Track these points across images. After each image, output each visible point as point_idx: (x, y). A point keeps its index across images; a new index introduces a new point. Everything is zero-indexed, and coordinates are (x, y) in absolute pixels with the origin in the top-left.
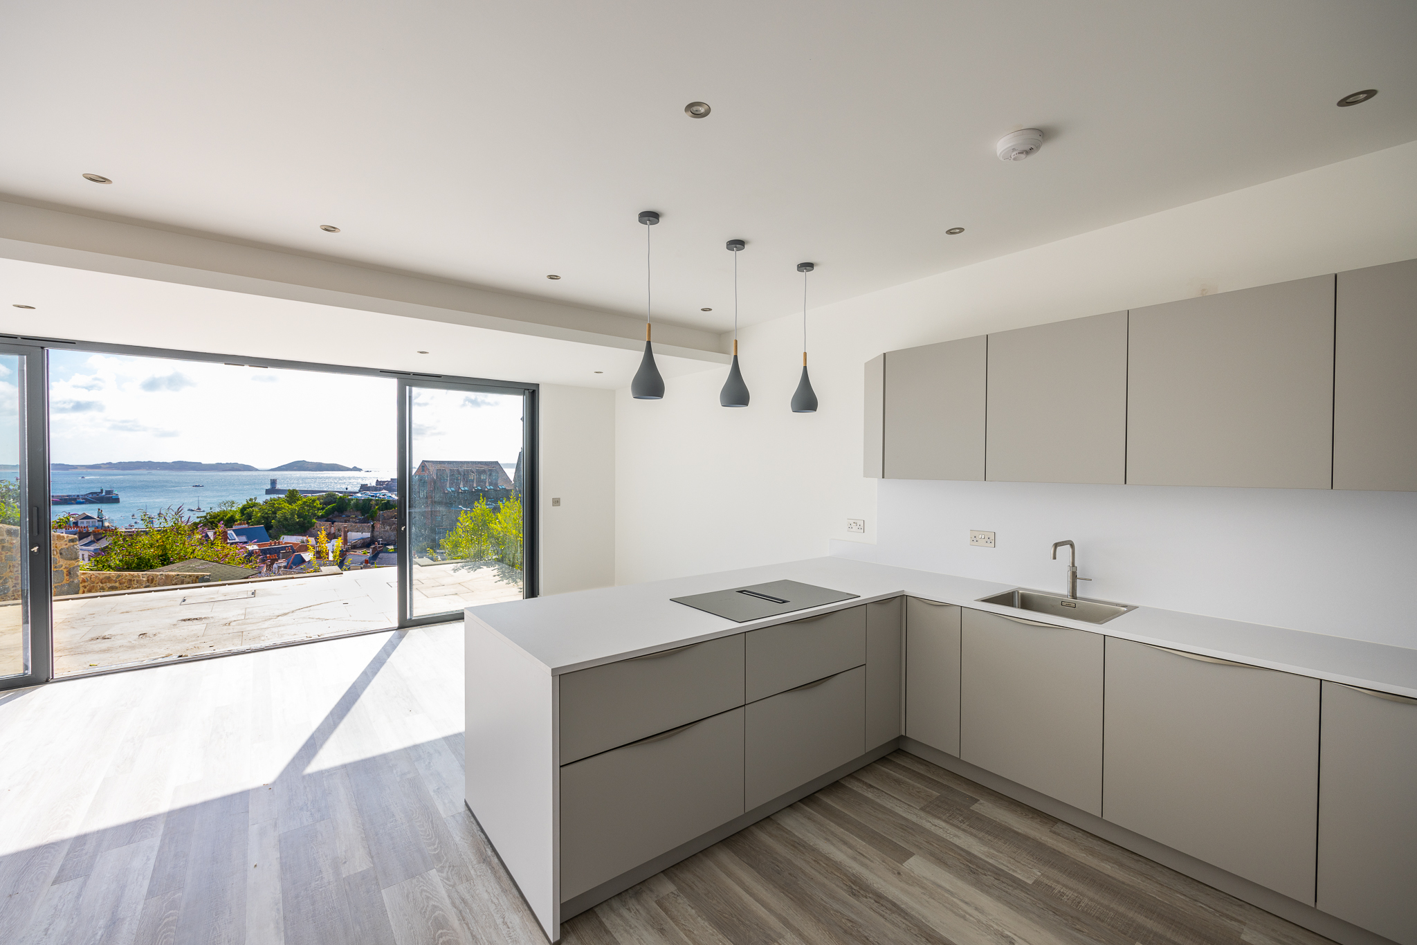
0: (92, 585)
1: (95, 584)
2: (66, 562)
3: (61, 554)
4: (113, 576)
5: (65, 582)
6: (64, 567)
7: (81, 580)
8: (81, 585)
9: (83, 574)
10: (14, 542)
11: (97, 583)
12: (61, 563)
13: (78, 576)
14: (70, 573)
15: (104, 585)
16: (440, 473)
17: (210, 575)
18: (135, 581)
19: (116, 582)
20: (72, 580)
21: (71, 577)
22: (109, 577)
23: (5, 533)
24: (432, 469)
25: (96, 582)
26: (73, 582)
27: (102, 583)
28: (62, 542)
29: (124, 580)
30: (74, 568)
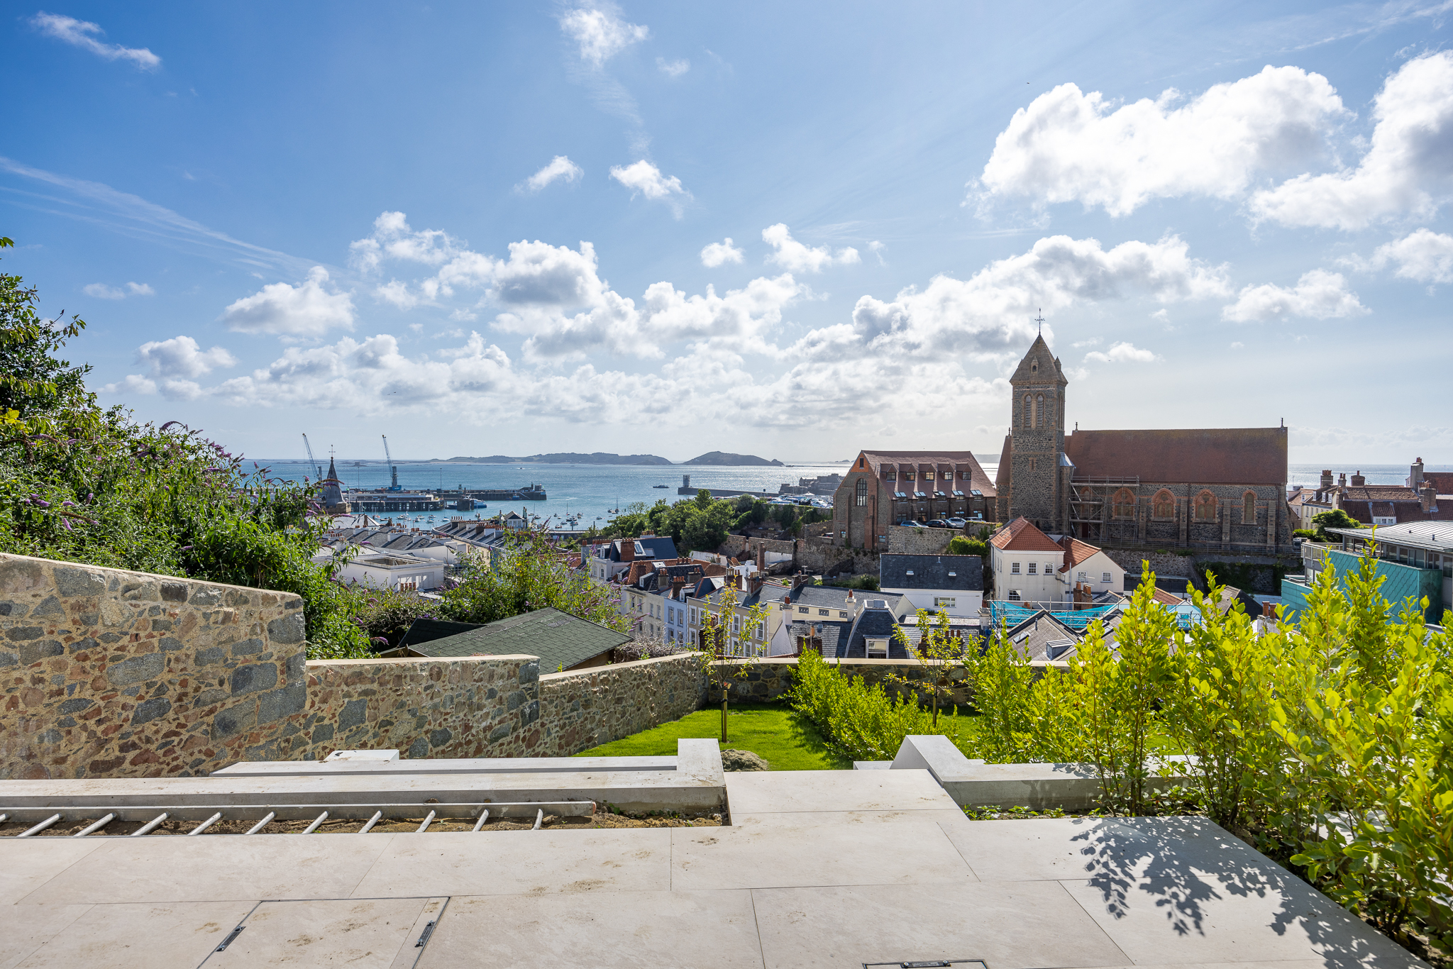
0: (328, 689)
1: (334, 689)
2: (279, 646)
3: (270, 631)
4: (366, 671)
5: (278, 686)
6: (275, 657)
7: (307, 680)
8: (308, 691)
9: (313, 668)
10: (177, 611)
11: (339, 685)
12: (270, 650)
13: (302, 673)
14: (289, 668)
15: (350, 689)
16: (887, 472)
17: (538, 661)
18: (408, 678)
19: (373, 682)
20: (291, 681)
21: (290, 676)
22: (361, 673)
23: (159, 594)
24: (875, 463)
25: (336, 684)
26: (293, 685)
27: (347, 685)
28: (272, 608)
29: (387, 678)
30: (295, 657)
